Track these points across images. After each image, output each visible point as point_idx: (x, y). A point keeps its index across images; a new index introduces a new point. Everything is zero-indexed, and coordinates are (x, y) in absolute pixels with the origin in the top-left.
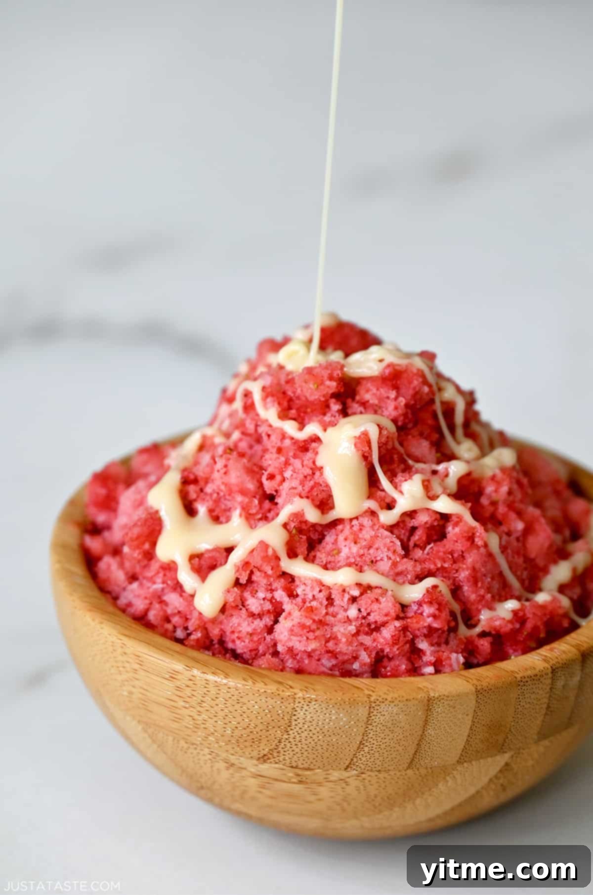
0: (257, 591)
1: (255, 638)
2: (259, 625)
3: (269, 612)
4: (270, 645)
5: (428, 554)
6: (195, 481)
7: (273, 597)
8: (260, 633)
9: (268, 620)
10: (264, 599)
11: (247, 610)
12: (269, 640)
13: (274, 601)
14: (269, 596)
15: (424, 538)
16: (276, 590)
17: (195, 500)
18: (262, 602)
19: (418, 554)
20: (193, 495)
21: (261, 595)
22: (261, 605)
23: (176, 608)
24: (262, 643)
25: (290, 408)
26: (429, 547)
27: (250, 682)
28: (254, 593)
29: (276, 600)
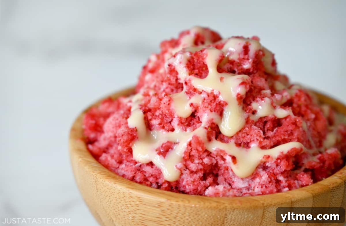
0: (194, 160)
1: (196, 184)
2: (196, 177)
3: (201, 170)
4: (203, 186)
5: (275, 133)
6: (150, 110)
7: (203, 162)
8: (197, 181)
9: (200, 174)
10: (198, 163)
11: (189, 170)
12: (202, 184)
13: (203, 164)
14: (201, 161)
15: (272, 126)
16: (204, 158)
17: (151, 120)
18: (198, 165)
19: (270, 134)
20: (150, 117)
21: (197, 161)
22: (197, 166)
23: (150, 173)
24: (199, 186)
25: (194, 69)
26: (275, 130)
27: (202, 203)
28: (192, 162)
29: (204, 163)
